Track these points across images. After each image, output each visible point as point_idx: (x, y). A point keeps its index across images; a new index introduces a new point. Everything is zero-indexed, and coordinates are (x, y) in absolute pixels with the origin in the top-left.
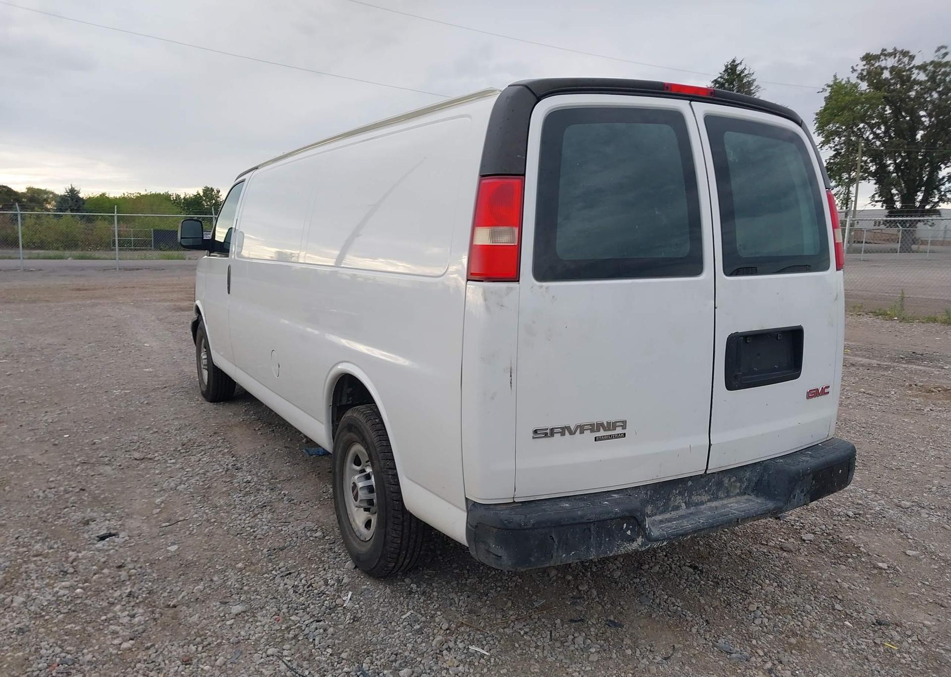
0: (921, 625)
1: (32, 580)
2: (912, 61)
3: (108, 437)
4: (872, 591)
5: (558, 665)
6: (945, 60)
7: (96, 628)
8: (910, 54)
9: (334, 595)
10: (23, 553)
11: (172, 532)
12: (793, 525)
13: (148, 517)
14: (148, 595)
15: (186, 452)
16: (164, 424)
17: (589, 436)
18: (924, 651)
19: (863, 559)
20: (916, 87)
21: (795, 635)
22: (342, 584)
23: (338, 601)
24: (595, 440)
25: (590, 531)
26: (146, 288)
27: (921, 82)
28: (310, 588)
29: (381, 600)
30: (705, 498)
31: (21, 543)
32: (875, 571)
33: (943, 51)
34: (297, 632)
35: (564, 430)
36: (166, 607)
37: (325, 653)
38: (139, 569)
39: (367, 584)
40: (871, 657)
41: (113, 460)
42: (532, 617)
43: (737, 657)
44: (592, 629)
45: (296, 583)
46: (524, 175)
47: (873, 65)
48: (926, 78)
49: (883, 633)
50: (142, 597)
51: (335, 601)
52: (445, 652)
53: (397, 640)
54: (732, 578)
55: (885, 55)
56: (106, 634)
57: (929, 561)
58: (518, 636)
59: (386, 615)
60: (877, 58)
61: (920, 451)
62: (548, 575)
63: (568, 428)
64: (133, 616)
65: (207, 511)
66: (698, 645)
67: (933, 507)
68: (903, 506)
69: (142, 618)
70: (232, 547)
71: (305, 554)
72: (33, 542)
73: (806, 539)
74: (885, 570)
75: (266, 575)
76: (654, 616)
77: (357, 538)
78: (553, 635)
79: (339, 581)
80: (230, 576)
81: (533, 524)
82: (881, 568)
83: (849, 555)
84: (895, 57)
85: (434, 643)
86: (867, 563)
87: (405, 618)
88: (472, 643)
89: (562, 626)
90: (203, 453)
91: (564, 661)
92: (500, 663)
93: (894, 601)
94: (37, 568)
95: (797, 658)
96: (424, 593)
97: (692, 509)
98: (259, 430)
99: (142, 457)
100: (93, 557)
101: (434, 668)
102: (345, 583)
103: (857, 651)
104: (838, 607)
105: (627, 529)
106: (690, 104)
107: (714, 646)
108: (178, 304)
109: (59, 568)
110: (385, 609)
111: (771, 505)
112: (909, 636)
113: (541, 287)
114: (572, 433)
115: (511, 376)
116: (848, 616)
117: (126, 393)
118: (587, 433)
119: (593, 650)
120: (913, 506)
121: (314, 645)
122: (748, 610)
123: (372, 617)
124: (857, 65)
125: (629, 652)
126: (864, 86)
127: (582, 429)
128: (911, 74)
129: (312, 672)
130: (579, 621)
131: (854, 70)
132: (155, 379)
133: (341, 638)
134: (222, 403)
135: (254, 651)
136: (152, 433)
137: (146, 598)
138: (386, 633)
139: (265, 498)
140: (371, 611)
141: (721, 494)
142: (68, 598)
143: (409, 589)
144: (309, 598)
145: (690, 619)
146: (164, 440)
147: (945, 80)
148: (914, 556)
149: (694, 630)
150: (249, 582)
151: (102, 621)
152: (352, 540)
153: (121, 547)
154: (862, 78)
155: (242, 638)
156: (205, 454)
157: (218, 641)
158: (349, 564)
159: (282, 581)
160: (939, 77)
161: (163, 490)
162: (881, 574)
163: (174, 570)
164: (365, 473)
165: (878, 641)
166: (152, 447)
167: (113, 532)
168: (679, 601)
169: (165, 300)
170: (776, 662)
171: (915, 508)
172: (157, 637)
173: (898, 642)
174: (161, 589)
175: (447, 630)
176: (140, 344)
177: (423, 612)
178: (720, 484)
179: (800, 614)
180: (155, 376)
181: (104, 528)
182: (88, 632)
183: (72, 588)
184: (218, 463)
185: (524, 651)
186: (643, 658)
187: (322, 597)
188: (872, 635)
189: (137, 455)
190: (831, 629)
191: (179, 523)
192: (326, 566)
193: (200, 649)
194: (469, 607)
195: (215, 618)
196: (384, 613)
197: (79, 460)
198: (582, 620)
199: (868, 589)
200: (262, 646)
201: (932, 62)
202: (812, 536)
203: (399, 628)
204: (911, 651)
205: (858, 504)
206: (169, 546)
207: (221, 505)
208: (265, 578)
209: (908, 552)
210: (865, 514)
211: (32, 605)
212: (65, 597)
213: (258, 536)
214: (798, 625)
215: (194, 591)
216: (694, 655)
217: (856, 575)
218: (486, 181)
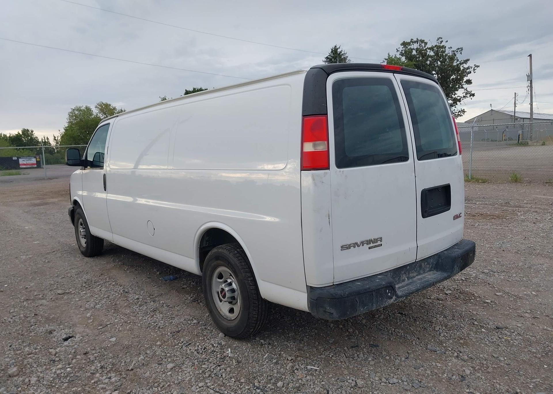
0: (516, 327)
1: (35, 368)
2: (426, 45)
3: (34, 284)
4: (487, 314)
5: (356, 369)
6: (442, 45)
7: (91, 388)
8: (425, 42)
9: (221, 351)
10: (20, 354)
11: (107, 331)
12: (439, 288)
13: (86, 325)
14: (112, 366)
15: (89, 287)
16: (66, 273)
17: (366, 246)
18: (522, 338)
19: (478, 300)
20: (429, 59)
21: (461, 339)
22: (222, 345)
23: (225, 354)
24: (369, 249)
25: (373, 295)
26: (6, 194)
27: (432, 56)
28: (206, 350)
29: (248, 351)
30: (415, 274)
31: (15, 348)
32: (485, 305)
33: (441, 40)
34: (209, 373)
35: (356, 245)
36: (127, 371)
37: (231, 381)
38: (98, 353)
39: (236, 344)
40: (500, 344)
41: (44, 296)
42: (332, 348)
43: (440, 353)
44: (365, 350)
45: (196, 348)
46: (327, 114)
47: (407, 48)
48: (434, 54)
49: (501, 332)
50: (109, 368)
51: (223, 355)
52: (296, 371)
53: (267, 369)
54: (421, 316)
55: (413, 42)
56: (99, 390)
57: (508, 297)
58: (329, 358)
59: (255, 357)
60: (409, 44)
61: (482, 245)
62: (329, 327)
63: (356, 243)
64: (110, 378)
65: (122, 317)
66: (419, 350)
67: (499, 272)
68: (485, 272)
69: (116, 378)
70: (148, 334)
71: (192, 333)
72: (23, 347)
73: (448, 293)
74: (490, 303)
75: (176, 347)
76: (392, 339)
77: (225, 320)
78: (346, 355)
79: (220, 344)
80: (156, 350)
81: (348, 295)
82: (488, 303)
83: (471, 298)
84: (418, 43)
85: (288, 368)
86: (480, 301)
87: (266, 358)
88: (307, 365)
89: (349, 350)
90: (100, 286)
91: (358, 366)
92: (327, 372)
93: (499, 318)
94: (35, 361)
95: (467, 349)
96: (269, 344)
97: (410, 281)
98: (127, 270)
99: (63, 292)
100: (66, 350)
101: (294, 380)
102: (224, 345)
103: (493, 342)
104: (476, 323)
105: (389, 292)
106: (393, 75)
107: (426, 349)
108: (32, 202)
109: (48, 359)
110: (253, 355)
111: (445, 275)
112: (513, 332)
113: (340, 171)
114: (358, 246)
115: (329, 219)
116: (482, 327)
117: (30, 257)
118: (365, 245)
119: (370, 359)
120: (490, 272)
121: (223, 378)
122: (435, 330)
123: (247, 360)
124: (399, 48)
125: (388, 358)
126: (403, 59)
127: (363, 243)
128: (426, 52)
129: (229, 391)
130: (356, 347)
131: (398, 51)
132: (44, 247)
133: (236, 372)
134: (96, 257)
135: (191, 386)
136: (61, 278)
137: (112, 368)
138: (259, 366)
139: (153, 306)
140: (245, 357)
141: (422, 272)
142: (64, 374)
143: (260, 343)
144: (207, 355)
145: (409, 338)
146: (71, 282)
147: (443, 55)
148: (500, 295)
149: (414, 343)
150: (168, 352)
151: (92, 383)
152: (222, 321)
153: (80, 343)
154: (402, 55)
155: (180, 380)
156: (101, 286)
157: (168, 384)
158: (221, 335)
159: (187, 348)
160: (440, 54)
161: (86, 309)
162: (488, 305)
163: (121, 351)
164: (227, 283)
165: (500, 336)
166: (66, 286)
167: (71, 335)
168: (400, 330)
169: (22, 200)
170: (458, 352)
171: (492, 273)
172: (130, 387)
173: (509, 336)
174: (118, 362)
175: (291, 360)
176: (23, 228)
177: (274, 353)
178: (420, 266)
179: (460, 329)
180: (43, 245)
181: (63, 334)
182: (88, 390)
183: (64, 368)
184: (113, 290)
185: (336, 365)
186: (396, 360)
187: (215, 353)
188: (496, 334)
189: (60, 292)
190: (476, 334)
191: (109, 325)
192: (208, 337)
193: (160, 389)
194: (297, 347)
195: (159, 372)
196: (253, 357)
197: (22, 298)
198: (357, 346)
199: (485, 313)
200: (194, 383)
201: (436, 46)
202: (451, 291)
203: (265, 363)
204: (517, 339)
205: (464, 274)
206: (110, 339)
207: (129, 313)
208: (176, 348)
209: (497, 294)
210: (470, 278)
211: (43, 381)
212: (63, 374)
213: (161, 327)
214: (461, 334)
215: (139, 360)
216: (419, 355)
217: (477, 307)
218: (306, 118)
